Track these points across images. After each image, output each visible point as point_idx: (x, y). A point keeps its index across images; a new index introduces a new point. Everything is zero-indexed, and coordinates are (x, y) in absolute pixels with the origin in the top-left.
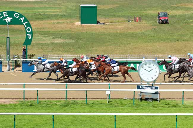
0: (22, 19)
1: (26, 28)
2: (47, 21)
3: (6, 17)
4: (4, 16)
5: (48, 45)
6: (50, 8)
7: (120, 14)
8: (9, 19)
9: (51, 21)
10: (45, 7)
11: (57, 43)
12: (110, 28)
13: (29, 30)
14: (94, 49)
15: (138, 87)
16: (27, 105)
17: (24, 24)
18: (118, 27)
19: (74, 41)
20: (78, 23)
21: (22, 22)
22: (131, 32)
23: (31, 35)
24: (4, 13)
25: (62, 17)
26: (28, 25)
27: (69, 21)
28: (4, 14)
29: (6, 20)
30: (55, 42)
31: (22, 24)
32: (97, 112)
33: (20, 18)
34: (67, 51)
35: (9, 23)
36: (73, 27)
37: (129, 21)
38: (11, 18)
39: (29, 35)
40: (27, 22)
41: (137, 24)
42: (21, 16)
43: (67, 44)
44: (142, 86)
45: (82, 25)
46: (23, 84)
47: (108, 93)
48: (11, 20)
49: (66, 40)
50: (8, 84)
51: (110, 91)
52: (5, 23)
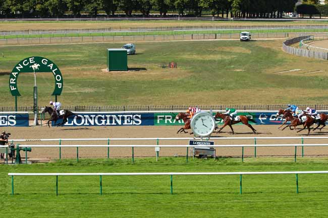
0: (51, 66)
1: (55, 76)
2: (69, 68)
3: (33, 64)
4: (31, 62)
5: (76, 95)
6: (71, 53)
7: (151, 59)
8: (36, 66)
9: (75, 68)
10: (65, 52)
11: (85, 93)
12: (143, 75)
13: (58, 78)
14: (129, 99)
15: (191, 143)
16: (65, 165)
17: (53, 71)
18: (152, 73)
19: (104, 90)
20: (106, 70)
21: (51, 68)
22: (168, 79)
23: (61, 84)
24: (30, 59)
25: (85, 63)
26: (58, 72)
27: (94, 67)
28: (30, 61)
29: (33, 66)
30: (83, 91)
31: (51, 71)
32: (147, 171)
33: (48, 64)
34: (99, 102)
35: (36, 71)
36: (101, 73)
37: (164, 67)
38: (38, 65)
39: (59, 84)
40: (56, 69)
41: (173, 70)
42: (49, 62)
43: (97, 93)
44: (195, 142)
45: (111, 72)
46: (59, 139)
47: (157, 149)
48: (38, 67)
49: (96, 89)
50: (41, 140)
51: (160, 147)
52: (31, 70)
